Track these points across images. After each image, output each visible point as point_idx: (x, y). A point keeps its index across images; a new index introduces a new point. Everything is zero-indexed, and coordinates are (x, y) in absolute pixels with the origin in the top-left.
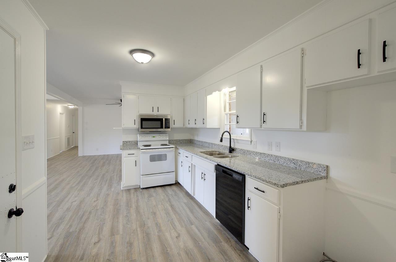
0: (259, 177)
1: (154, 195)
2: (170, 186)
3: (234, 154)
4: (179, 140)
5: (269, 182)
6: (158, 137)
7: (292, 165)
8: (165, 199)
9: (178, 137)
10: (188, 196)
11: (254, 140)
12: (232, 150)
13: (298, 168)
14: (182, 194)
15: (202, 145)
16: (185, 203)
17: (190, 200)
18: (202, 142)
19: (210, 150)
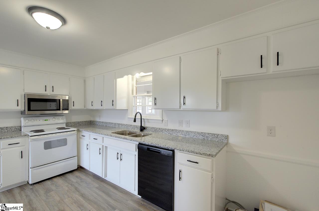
0: (192, 151)
1: (53, 188)
2: (71, 173)
3: (145, 132)
4: (78, 123)
5: (204, 154)
6: (51, 120)
7: (201, 137)
8: (71, 190)
9: (75, 119)
10: (97, 179)
11: (165, 119)
12: (142, 129)
13: (205, 139)
14: (89, 179)
15: (106, 126)
16: (96, 188)
17: (102, 183)
18: (106, 123)
19: (120, 130)
